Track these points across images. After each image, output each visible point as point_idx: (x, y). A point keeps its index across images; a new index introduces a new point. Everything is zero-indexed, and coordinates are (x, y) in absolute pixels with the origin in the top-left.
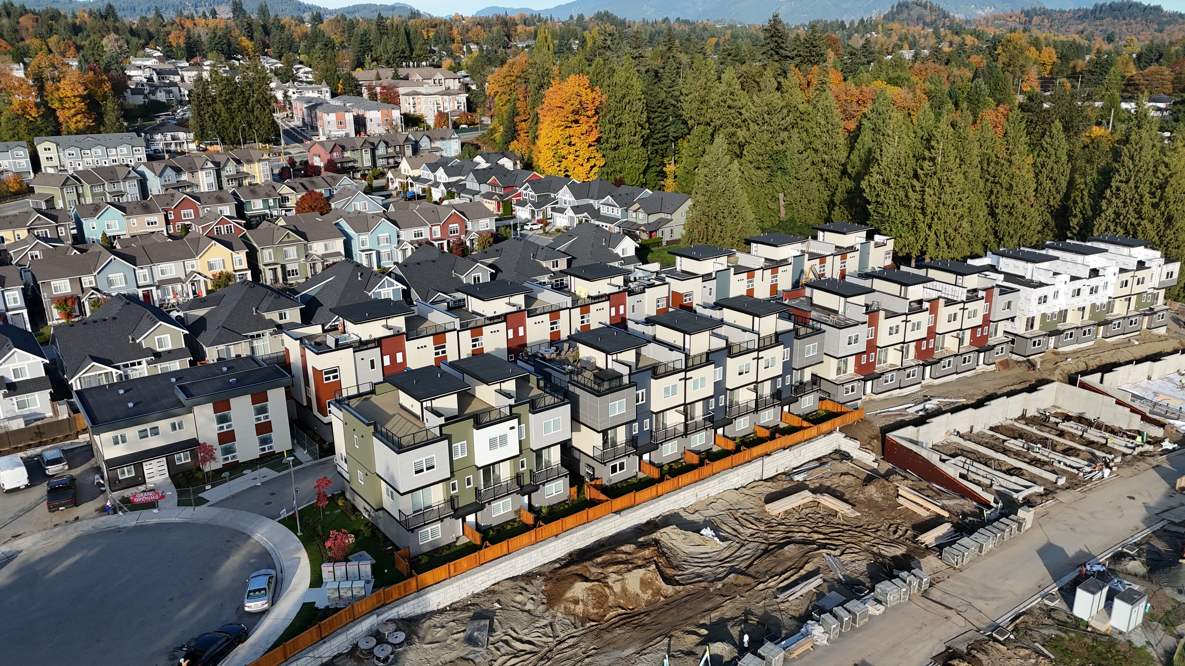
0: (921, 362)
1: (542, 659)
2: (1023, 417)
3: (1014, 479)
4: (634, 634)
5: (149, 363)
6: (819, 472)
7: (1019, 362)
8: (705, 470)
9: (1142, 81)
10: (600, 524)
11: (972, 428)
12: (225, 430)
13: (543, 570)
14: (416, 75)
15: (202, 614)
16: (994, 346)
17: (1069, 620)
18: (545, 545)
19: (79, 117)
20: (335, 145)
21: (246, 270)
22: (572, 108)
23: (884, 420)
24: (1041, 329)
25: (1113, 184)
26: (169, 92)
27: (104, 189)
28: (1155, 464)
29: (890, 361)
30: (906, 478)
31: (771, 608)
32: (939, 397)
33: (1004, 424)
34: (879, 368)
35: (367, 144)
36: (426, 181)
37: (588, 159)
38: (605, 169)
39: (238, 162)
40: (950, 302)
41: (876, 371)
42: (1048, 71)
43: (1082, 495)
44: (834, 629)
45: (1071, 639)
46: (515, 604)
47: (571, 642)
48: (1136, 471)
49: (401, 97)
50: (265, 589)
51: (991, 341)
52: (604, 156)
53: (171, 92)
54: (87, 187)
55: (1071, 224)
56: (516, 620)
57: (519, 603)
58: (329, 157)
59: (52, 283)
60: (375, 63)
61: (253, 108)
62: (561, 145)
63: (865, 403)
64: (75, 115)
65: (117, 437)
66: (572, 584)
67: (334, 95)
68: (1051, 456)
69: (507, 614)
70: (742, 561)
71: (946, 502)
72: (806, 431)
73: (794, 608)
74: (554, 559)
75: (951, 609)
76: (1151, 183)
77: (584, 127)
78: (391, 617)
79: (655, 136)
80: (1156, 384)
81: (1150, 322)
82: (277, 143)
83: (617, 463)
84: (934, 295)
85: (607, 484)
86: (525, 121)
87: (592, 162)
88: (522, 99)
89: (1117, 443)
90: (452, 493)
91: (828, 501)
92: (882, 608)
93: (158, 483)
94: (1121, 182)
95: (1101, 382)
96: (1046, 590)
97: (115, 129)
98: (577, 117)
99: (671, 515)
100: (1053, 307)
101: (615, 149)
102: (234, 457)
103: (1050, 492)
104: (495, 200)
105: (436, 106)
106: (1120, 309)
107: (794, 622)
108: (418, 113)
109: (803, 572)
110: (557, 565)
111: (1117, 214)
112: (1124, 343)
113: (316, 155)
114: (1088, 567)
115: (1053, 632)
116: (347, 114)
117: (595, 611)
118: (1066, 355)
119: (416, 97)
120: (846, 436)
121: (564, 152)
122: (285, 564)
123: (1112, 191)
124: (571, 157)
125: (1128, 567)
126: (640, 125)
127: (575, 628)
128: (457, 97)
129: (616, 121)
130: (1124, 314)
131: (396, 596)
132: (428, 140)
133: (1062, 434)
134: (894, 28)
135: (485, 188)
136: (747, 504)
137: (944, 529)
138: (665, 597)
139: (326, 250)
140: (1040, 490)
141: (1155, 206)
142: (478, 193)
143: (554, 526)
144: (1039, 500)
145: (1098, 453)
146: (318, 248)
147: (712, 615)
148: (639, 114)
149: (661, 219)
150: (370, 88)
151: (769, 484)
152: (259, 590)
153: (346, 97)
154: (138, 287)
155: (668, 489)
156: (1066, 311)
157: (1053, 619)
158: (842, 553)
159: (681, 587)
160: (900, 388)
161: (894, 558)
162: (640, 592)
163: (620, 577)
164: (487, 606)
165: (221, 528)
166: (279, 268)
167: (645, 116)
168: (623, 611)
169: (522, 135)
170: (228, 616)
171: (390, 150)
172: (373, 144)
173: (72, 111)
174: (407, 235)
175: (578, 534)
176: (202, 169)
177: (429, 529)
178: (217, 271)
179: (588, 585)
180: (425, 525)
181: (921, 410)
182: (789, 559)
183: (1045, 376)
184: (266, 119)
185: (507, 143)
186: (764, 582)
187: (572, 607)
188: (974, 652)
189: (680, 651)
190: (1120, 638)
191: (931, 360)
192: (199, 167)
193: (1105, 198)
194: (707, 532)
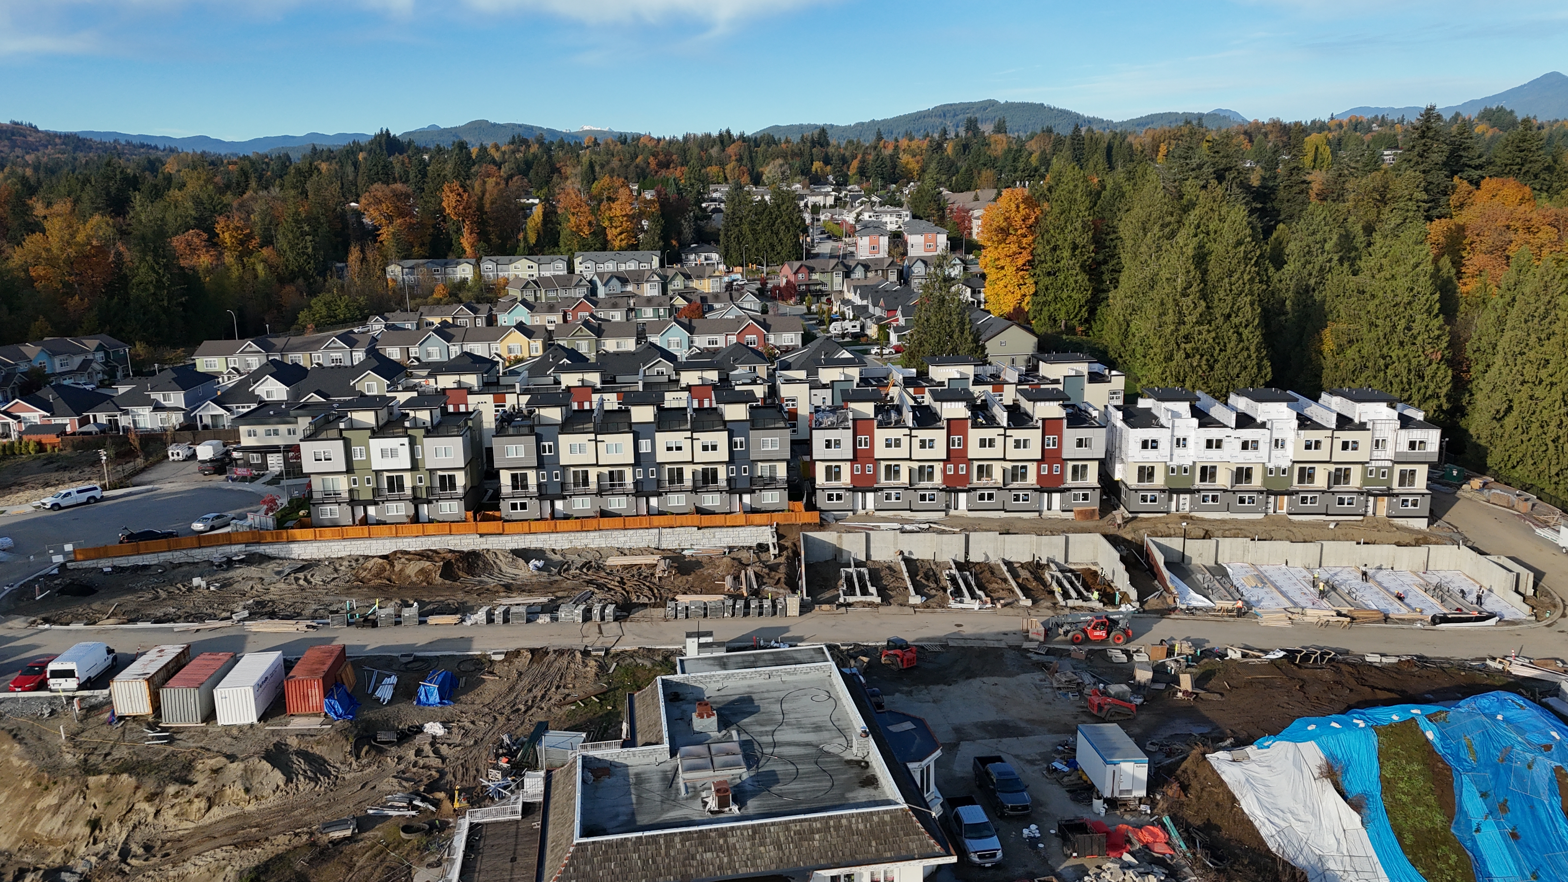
0: (942, 487)
6: (713, 552)
10: (458, 538)
16: (1068, 489)
19: (623, 236)
20: (801, 266)
24: (1165, 482)
27: (557, 294)
29: (904, 479)
33: (993, 562)
34: (884, 483)
35: (840, 267)
39: (687, 277)
41: (876, 485)
46: (338, 565)
51: (1070, 484)
52: (1036, 283)
54: (543, 291)
57: (341, 565)
59: (387, 349)
63: (858, 516)
64: (621, 233)
75: (601, 634)
81: (1388, 508)
83: (518, 502)
87: (1023, 290)
90: (352, 485)
100: (1177, 457)
103: (887, 604)
110: (403, 556)
112: (1314, 524)
116: (881, 238)
117: (370, 577)
120: (774, 532)
127: (346, 582)
132: (923, 265)
139: (618, 347)
140: (877, 600)
156: (1214, 468)
159: (451, 582)
160: (911, 510)
163: (407, 562)
168: (388, 582)
171: (870, 275)
172: (847, 267)
173: (618, 230)
174: (701, 341)
176: (647, 281)
178: (514, 355)
180: (324, 503)
191: (960, 488)
192: (645, 280)
194: (535, 562)
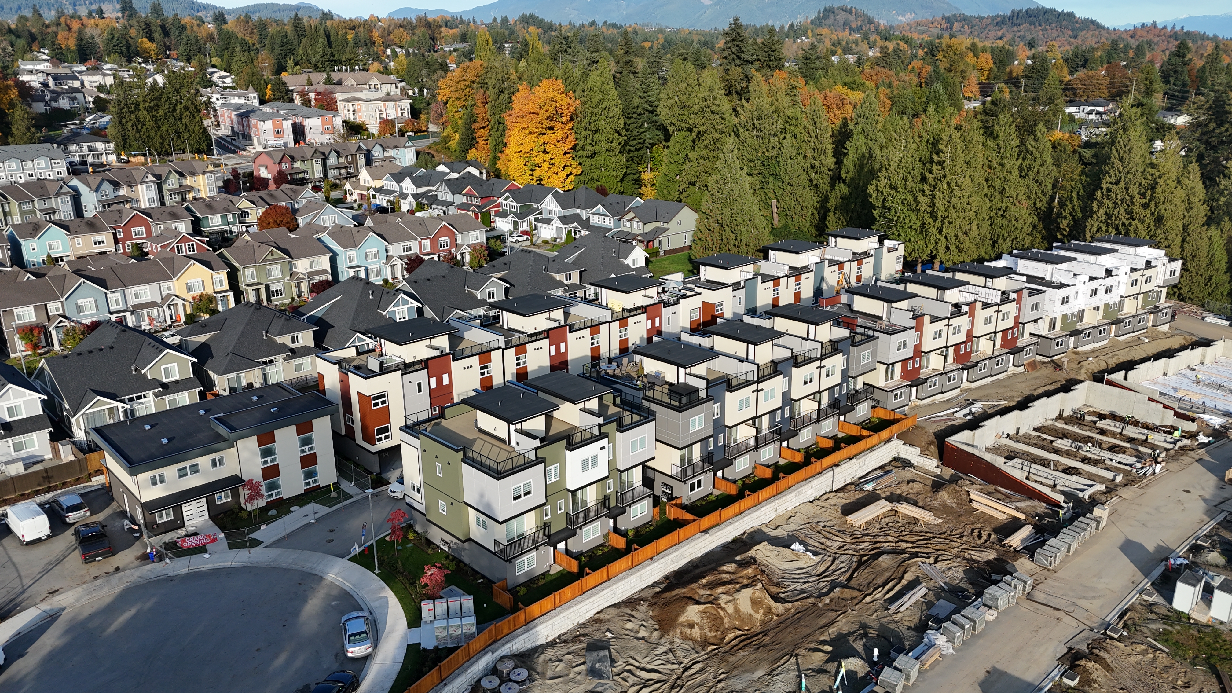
0: (961, 366)
1: (673, 687)
2: (1060, 417)
3: (1074, 478)
4: (758, 655)
5: (156, 395)
6: (886, 481)
7: (1044, 363)
8: (782, 484)
9: (1080, 86)
10: (692, 544)
11: (1018, 430)
12: (270, 464)
13: (644, 594)
14: (350, 80)
15: (298, 663)
16: (1024, 348)
17: (1170, 614)
18: (642, 569)
20: (284, 155)
21: (227, 291)
22: (547, 114)
23: (934, 426)
24: (1062, 329)
25: (1104, 186)
26: (74, 99)
27: (34, 206)
28: (1197, 457)
29: (931, 366)
30: (973, 483)
31: (885, 620)
32: (981, 400)
33: (1045, 424)
34: (924, 373)
35: (318, 154)
36: (390, 192)
37: (564, 168)
38: (582, 178)
39: (181, 174)
40: (986, 305)
41: (921, 376)
42: (986, 77)
43: (1142, 491)
44: (959, 637)
45: (1178, 632)
46: (627, 632)
47: (697, 667)
48: (1183, 466)
49: (338, 103)
50: (365, 632)
51: (1020, 343)
52: (580, 164)
53: (75, 98)
54: (14, 204)
55: (1061, 226)
56: (634, 648)
57: (631, 630)
58: (278, 168)
59: (15, 311)
60: (298, 67)
61: (181, 115)
62: (535, 153)
63: (912, 409)
65: (155, 477)
66: (684, 607)
67: (262, 102)
68: (1101, 454)
69: (621, 643)
70: (841, 574)
71: (1018, 504)
72: (869, 440)
73: (907, 618)
74: (651, 583)
75: (1059, 610)
76: (1140, 185)
77: (560, 134)
78: (504, 653)
79: (630, 143)
80: (1172, 380)
81: (1155, 320)
82: (209, 152)
83: (696, 480)
84: (971, 298)
85: (686, 503)
86: (484, 128)
87: (568, 170)
88: (480, 105)
89: (1156, 438)
90: (545, 519)
91: (906, 509)
92: (995, 613)
93: (199, 525)
94: (1111, 183)
95: (1125, 379)
96: (1141, 586)
97: (26, 139)
98: (552, 123)
99: (755, 532)
100: (1072, 308)
101: (592, 157)
102: (278, 493)
103: (1111, 490)
104: (472, 211)
105: (378, 113)
106: (1130, 308)
107: (912, 633)
108: (358, 121)
109: (904, 582)
110: (658, 589)
111: (1109, 216)
112: (1134, 341)
113: (262, 166)
114: (1172, 561)
115: (1158, 626)
116: (284, 122)
117: (713, 634)
118: (1087, 355)
119: (356, 103)
120: (904, 444)
121: (538, 161)
122: (374, 605)
123: (1102, 193)
124: (546, 165)
125: (1208, 558)
126: (618, 132)
127: (697, 652)
128: (400, 104)
129: (592, 127)
130: (1134, 313)
131: (505, 631)
132: (381, 149)
133: (1102, 432)
134: (824, 33)
135: (459, 199)
136: (825, 517)
137: (1026, 531)
138: (777, 616)
139: (312, 267)
140: (1101, 487)
141: (1145, 206)
142: (452, 204)
143: (649, 549)
144: (1104, 498)
145: (1141, 449)
146: (302, 266)
147: (830, 631)
148: (616, 120)
149: (657, 228)
150: (304, 95)
151: (841, 495)
152: (360, 634)
153: (277, 103)
154: (111, 313)
155: (749, 505)
156: (1083, 310)
157: (1156, 613)
158: (936, 561)
159: (790, 604)
160: (942, 393)
161: (988, 562)
162: (752, 612)
163: (731, 598)
164: (598, 635)
165: (287, 570)
166: (263, 288)
167: (622, 121)
168: (741, 632)
169: (481, 143)
170: (329, 664)
171: (342, 160)
172: (323, 154)
174: (396, 249)
175: (672, 556)
177: (525, 558)
178: (197, 293)
179: (702, 607)
180: (522, 554)
181: (969, 414)
182: (887, 569)
183: (1072, 376)
184: (197, 128)
185: (465, 151)
186: (870, 594)
187: (688, 631)
188: (1096, 651)
189: (810, 669)
190: (1222, 627)
191: (969, 364)
192: (138, 181)
193: (1096, 199)
194: (796, 546)
